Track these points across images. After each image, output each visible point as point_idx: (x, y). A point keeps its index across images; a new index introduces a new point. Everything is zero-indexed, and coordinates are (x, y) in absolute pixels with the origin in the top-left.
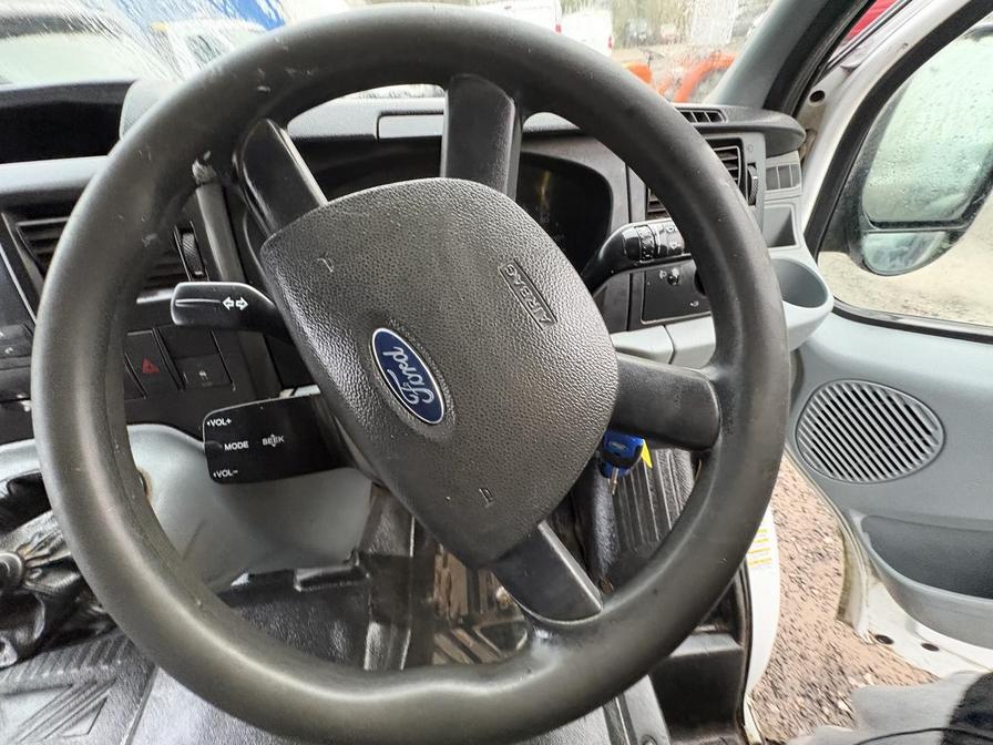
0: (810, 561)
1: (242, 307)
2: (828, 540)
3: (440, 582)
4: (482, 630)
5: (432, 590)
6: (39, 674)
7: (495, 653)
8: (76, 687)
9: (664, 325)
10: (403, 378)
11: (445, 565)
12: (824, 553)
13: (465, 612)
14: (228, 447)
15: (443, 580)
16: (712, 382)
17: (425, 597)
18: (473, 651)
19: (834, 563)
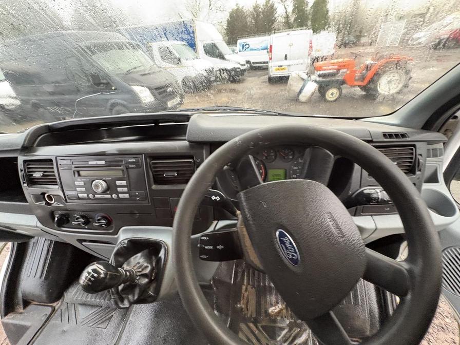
0: (436, 330)
1: (218, 200)
2: (447, 320)
3: (243, 298)
4: (262, 326)
5: (240, 301)
6: (91, 298)
7: (267, 339)
8: (103, 308)
9: (371, 216)
10: (287, 248)
11: (246, 291)
12: (445, 327)
13: (254, 316)
14: (206, 247)
15: (245, 298)
16: (406, 269)
17: (236, 304)
18: (257, 335)
19: (451, 335)
